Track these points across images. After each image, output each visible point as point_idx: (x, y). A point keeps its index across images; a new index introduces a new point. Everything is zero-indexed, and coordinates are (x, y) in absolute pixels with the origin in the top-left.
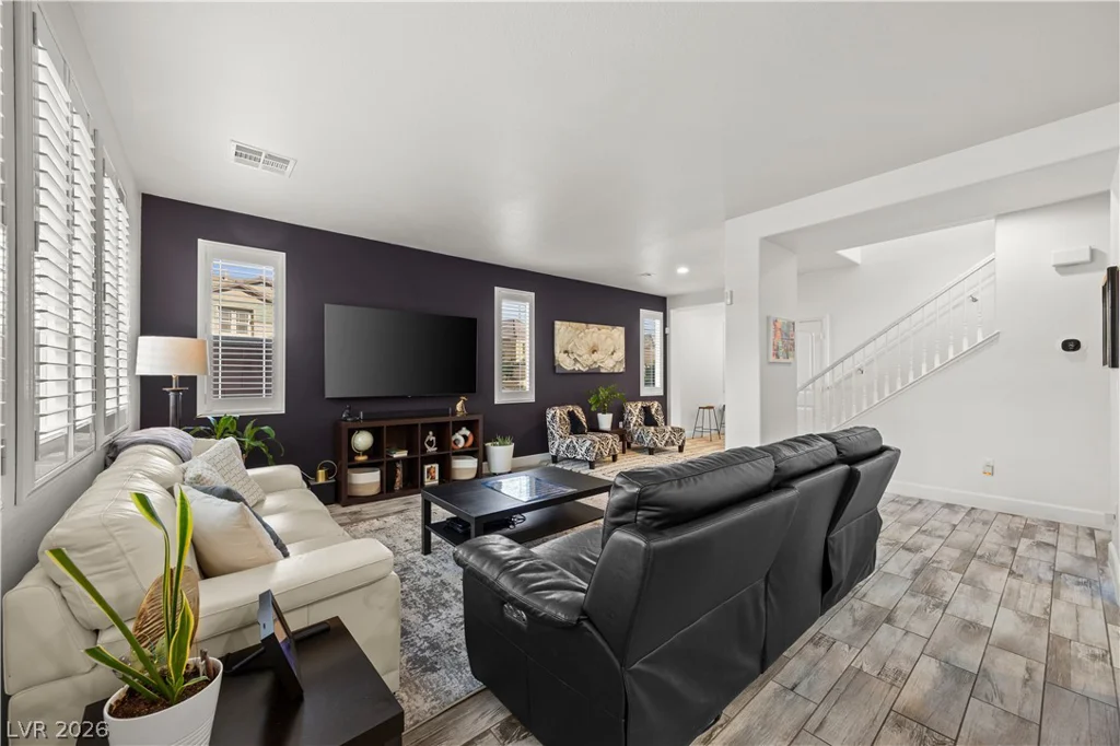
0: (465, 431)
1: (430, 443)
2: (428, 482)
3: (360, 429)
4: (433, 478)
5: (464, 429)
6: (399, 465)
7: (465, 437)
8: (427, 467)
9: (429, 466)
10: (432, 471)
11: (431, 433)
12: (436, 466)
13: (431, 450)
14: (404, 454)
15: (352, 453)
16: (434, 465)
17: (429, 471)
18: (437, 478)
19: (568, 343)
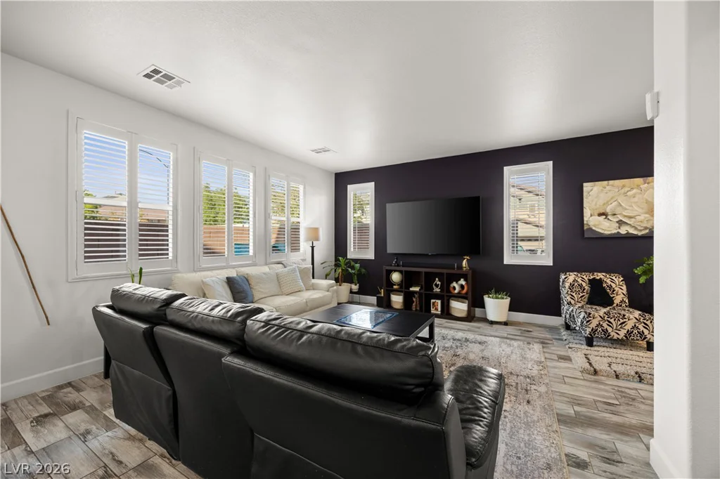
0: (462, 282)
1: (437, 286)
2: (433, 311)
3: (395, 271)
4: (437, 309)
5: (462, 280)
6: (416, 296)
7: (462, 287)
8: (432, 301)
9: (434, 301)
10: (436, 304)
11: (437, 279)
12: (439, 302)
13: (437, 290)
14: (417, 289)
15: (390, 283)
16: (437, 301)
17: (434, 303)
18: (439, 309)
19: (607, 203)
